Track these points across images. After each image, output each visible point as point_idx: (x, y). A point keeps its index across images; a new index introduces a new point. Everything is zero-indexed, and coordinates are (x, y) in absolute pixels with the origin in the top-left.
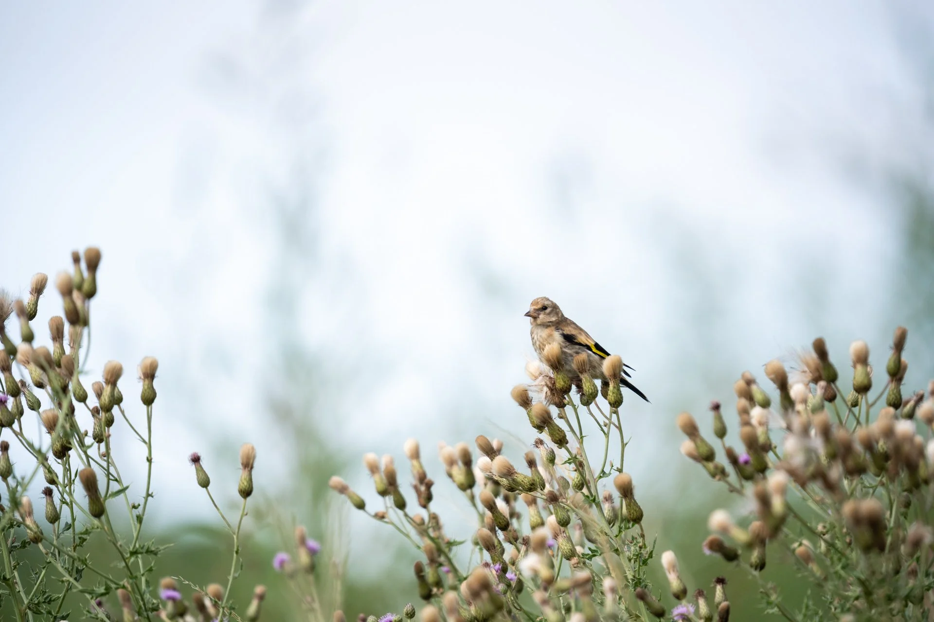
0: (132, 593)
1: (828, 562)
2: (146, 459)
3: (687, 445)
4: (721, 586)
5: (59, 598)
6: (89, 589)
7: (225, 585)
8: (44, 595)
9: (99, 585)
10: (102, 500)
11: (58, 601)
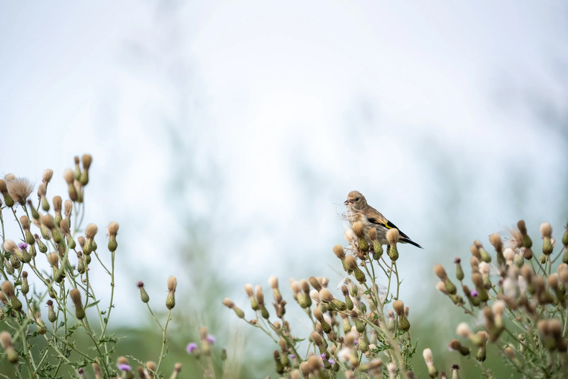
0: (101, 366)
1: (524, 358)
2: (110, 284)
3: (440, 284)
4: (456, 370)
5: (56, 367)
6: (74, 362)
7: (157, 362)
8: (46, 365)
9: (80, 360)
10: (83, 308)
11: (55, 369)
